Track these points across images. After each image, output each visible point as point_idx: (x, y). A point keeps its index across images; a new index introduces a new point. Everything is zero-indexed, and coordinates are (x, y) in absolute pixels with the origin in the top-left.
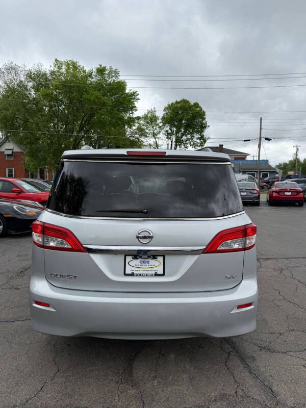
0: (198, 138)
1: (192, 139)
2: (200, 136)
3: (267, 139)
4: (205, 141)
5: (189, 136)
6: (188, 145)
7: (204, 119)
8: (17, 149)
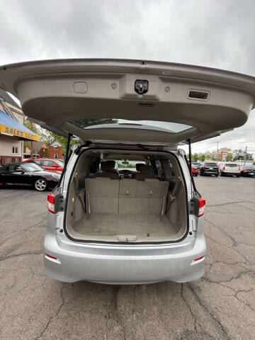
8: (60, 145)
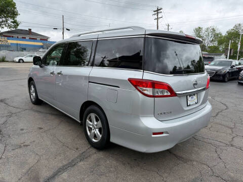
0: (12, 22)
1: (7, 22)
2: (13, 21)
3: (67, 29)
4: (18, 25)
5: (4, 19)
6: (4, 26)
7: (15, 8)
